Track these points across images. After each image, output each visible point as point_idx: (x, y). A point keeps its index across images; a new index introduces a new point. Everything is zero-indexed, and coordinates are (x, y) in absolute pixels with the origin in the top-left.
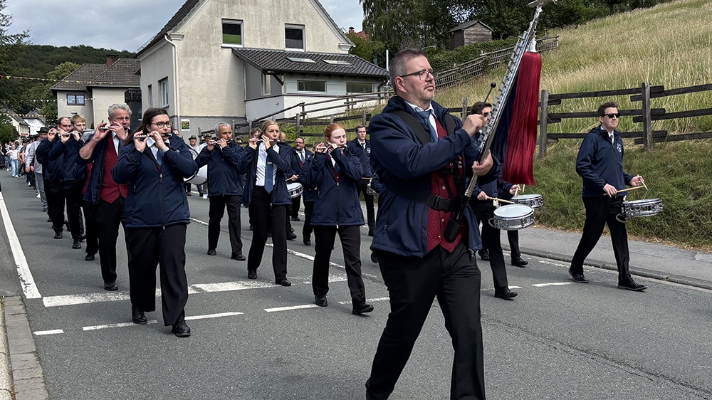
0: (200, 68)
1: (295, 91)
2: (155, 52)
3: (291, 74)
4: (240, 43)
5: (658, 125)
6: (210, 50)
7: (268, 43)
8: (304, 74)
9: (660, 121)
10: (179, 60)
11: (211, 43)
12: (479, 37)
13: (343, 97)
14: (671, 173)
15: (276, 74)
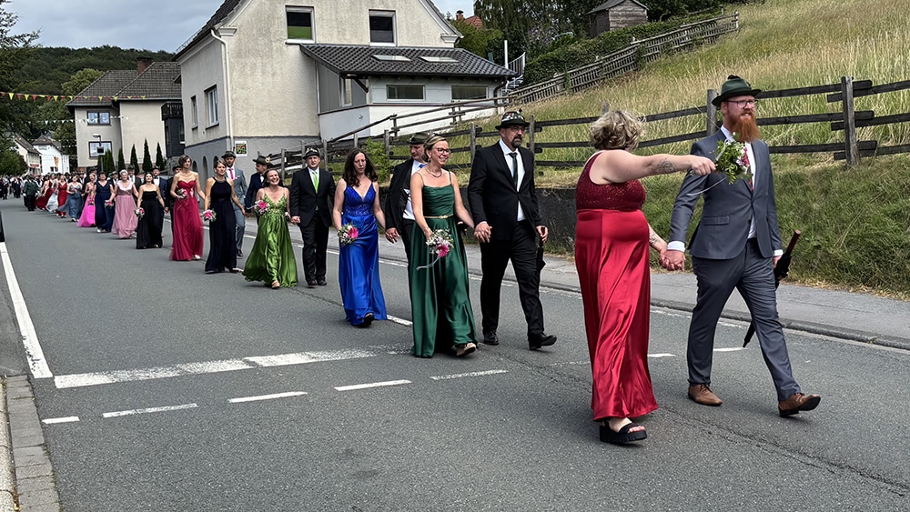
0: (259, 74)
1: (384, 99)
2: (199, 53)
3: (378, 77)
4: (311, 38)
5: (866, 134)
6: (271, 50)
7: (348, 37)
8: (395, 76)
9: (868, 128)
10: (230, 62)
11: (272, 39)
12: (630, 19)
13: (447, 106)
14: (883, 198)
15: (359, 77)
